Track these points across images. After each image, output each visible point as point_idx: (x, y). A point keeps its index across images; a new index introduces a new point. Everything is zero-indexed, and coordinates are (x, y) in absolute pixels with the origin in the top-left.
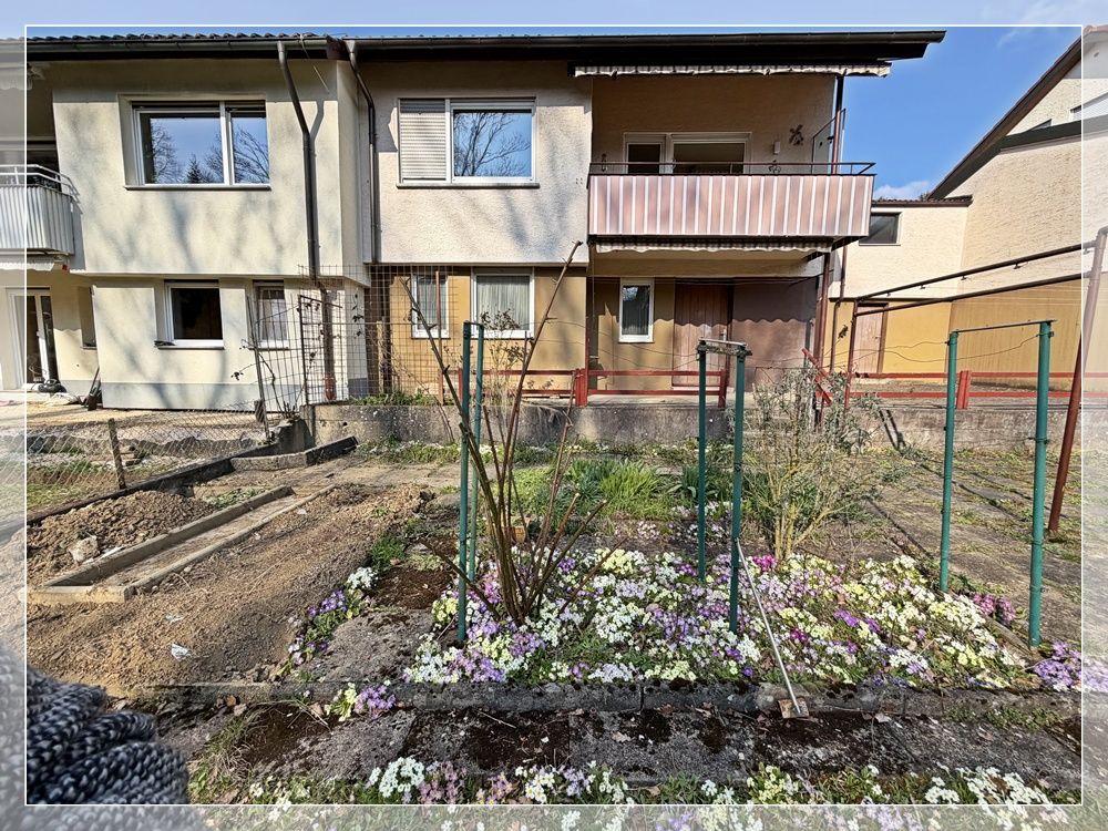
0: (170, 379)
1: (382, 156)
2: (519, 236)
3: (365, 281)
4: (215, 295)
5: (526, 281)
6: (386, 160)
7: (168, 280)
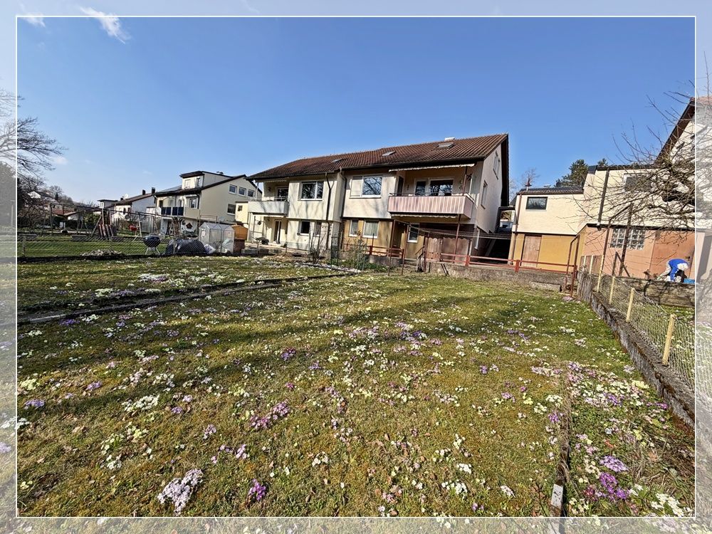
0: (300, 242)
1: (347, 191)
2: (377, 210)
3: (339, 221)
4: (309, 223)
5: (378, 222)
6: (348, 191)
7: (302, 220)
